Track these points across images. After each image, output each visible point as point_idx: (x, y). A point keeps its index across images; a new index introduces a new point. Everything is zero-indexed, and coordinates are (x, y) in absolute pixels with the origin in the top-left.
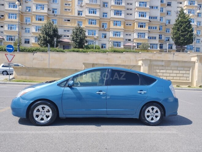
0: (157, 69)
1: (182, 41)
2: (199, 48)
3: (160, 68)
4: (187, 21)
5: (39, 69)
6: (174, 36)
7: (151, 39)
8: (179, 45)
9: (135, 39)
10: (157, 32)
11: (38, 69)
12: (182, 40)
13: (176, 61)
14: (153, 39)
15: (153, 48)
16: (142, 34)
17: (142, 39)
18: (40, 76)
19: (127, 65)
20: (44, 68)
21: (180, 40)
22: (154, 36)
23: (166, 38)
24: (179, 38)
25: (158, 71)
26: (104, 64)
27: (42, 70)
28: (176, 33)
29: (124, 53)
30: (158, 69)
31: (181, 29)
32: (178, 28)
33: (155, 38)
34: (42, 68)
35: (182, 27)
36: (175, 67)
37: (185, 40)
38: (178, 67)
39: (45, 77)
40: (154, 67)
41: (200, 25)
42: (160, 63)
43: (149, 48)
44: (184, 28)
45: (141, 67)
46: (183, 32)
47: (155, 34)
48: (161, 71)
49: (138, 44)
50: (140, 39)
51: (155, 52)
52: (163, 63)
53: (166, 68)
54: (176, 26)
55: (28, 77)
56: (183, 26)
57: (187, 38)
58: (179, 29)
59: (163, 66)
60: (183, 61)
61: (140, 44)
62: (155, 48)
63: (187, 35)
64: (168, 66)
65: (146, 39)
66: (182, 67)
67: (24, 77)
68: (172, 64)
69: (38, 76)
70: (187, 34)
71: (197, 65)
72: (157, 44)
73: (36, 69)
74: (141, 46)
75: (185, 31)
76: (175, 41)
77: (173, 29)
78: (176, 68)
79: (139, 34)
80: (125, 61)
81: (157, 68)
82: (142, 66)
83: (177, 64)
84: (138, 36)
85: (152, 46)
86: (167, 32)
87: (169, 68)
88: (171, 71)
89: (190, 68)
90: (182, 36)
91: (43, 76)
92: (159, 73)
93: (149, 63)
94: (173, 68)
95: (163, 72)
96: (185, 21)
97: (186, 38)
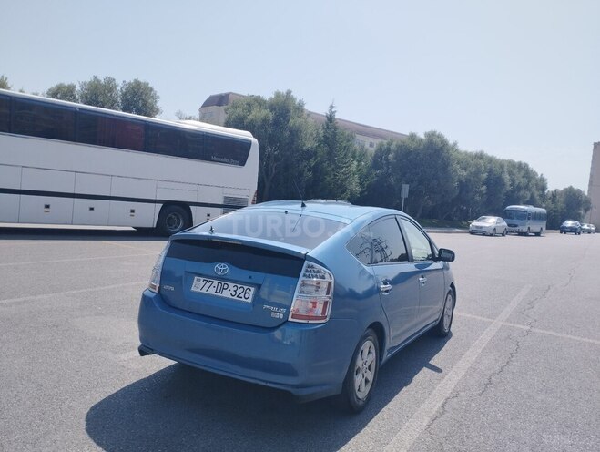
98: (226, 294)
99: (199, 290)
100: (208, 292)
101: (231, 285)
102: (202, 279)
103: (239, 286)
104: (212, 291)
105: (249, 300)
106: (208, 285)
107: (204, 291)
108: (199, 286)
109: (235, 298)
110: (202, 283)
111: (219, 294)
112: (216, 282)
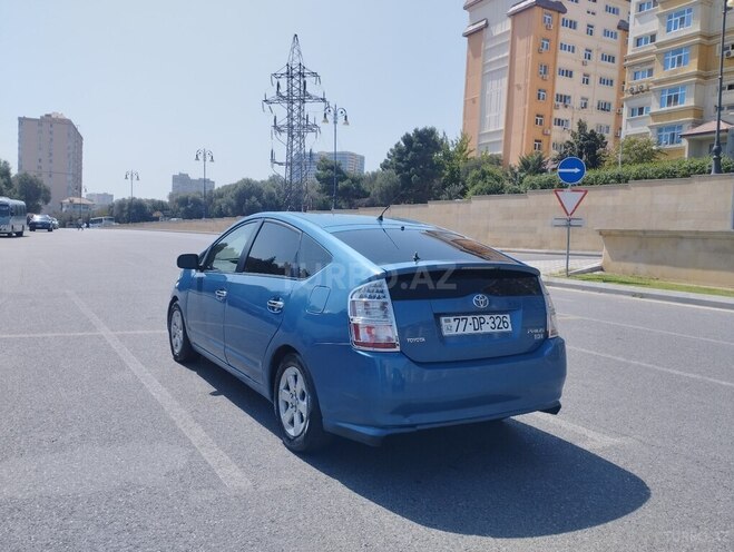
5: (682, 238)
11: (678, 237)
18: (685, 266)
20: (697, 232)
27: (691, 238)
34: (690, 232)
39: (704, 268)
55: (643, 268)
67: (630, 266)
69: (675, 266)
73: (670, 237)
91: (695, 266)
98: (486, 329)
99: (454, 333)
100: (467, 332)
101: (487, 317)
102: (452, 318)
103: (495, 316)
104: (470, 330)
105: (510, 329)
106: (462, 323)
107: (460, 331)
108: (452, 327)
109: (496, 330)
110: (454, 324)
111: (479, 331)
112: (470, 318)
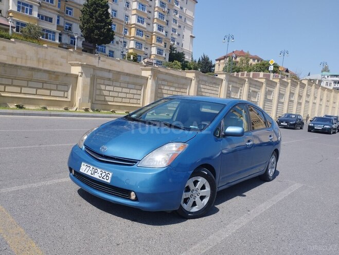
0: (102, 84)
1: (96, 37)
2: (113, 52)
3: (107, 82)
4: (104, 6)
6: (83, 25)
7: (42, 19)
8: (91, 42)
9: (11, 11)
10: (54, 10)
12: (96, 35)
13: (128, 74)
14: (46, 20)
15: (47, 38)
16: (27, 5)
17: (26, 16)
19: (54, 72)
21: (93, 33)
22: (49, 15)
23: (67, 24)
24: (93, 32)
25: (103, 87)
26: (5, 64)
28: (88, 22)
29: (13, 40)
30: (104, 84)
31: (96, 17)
32: (91, 13)
33: (51, 20)
35: (97, 14)
36: (125, 83)
37: (100, 36)
38: (128, 83)
40: (98, 80)
41: (115, 16)
42: (107, 75)
43: (41, 38)
44: (100, 16)
45: (79, 78)
46: (97, 21)
47: (50, 12)
48: (108, 88)
49: (18, 23)
50: (21, 15)
51: (45, 45)
52: (110, 76)
53: (115, 83)
54: (88, 9)
56: (98, 12)
57: (104, 34)
58: (93, 14)
59: (109, 79)
60: (135, 75)
61: (23, 25)
62: (50, 39)
63: (105, 29)
64: (116, 81)
65: (34, 18)
66: (134, 84)
68: (122, 78)
70: (104, 26)
71: (150, 82)
72: (54, 33)
74: (25, 29)
75: (101, 22)
76: (86, 34)
77: (82, 12)
78: (126, 85)
79: (21, 5)
80: (16, 58)
81: (102, 81)
82: (81, 76)
83: (127, 79)
84: (19, 7)
85: (46, 34)
86: (67, 13)
87: (118, 84)
88: (119, 89)
89: (141, 86)
90: (97, 27)
92: (104, 90)
93: (92, 73)
94: (122, 85)
95: (109, 90)
96: (102, 5)
97: (102, 32)
